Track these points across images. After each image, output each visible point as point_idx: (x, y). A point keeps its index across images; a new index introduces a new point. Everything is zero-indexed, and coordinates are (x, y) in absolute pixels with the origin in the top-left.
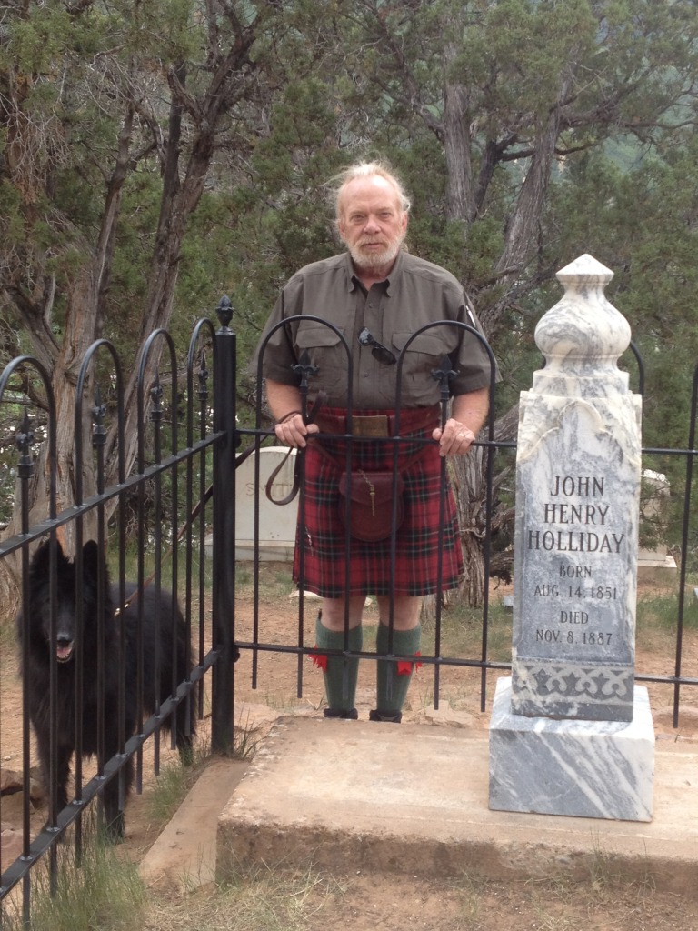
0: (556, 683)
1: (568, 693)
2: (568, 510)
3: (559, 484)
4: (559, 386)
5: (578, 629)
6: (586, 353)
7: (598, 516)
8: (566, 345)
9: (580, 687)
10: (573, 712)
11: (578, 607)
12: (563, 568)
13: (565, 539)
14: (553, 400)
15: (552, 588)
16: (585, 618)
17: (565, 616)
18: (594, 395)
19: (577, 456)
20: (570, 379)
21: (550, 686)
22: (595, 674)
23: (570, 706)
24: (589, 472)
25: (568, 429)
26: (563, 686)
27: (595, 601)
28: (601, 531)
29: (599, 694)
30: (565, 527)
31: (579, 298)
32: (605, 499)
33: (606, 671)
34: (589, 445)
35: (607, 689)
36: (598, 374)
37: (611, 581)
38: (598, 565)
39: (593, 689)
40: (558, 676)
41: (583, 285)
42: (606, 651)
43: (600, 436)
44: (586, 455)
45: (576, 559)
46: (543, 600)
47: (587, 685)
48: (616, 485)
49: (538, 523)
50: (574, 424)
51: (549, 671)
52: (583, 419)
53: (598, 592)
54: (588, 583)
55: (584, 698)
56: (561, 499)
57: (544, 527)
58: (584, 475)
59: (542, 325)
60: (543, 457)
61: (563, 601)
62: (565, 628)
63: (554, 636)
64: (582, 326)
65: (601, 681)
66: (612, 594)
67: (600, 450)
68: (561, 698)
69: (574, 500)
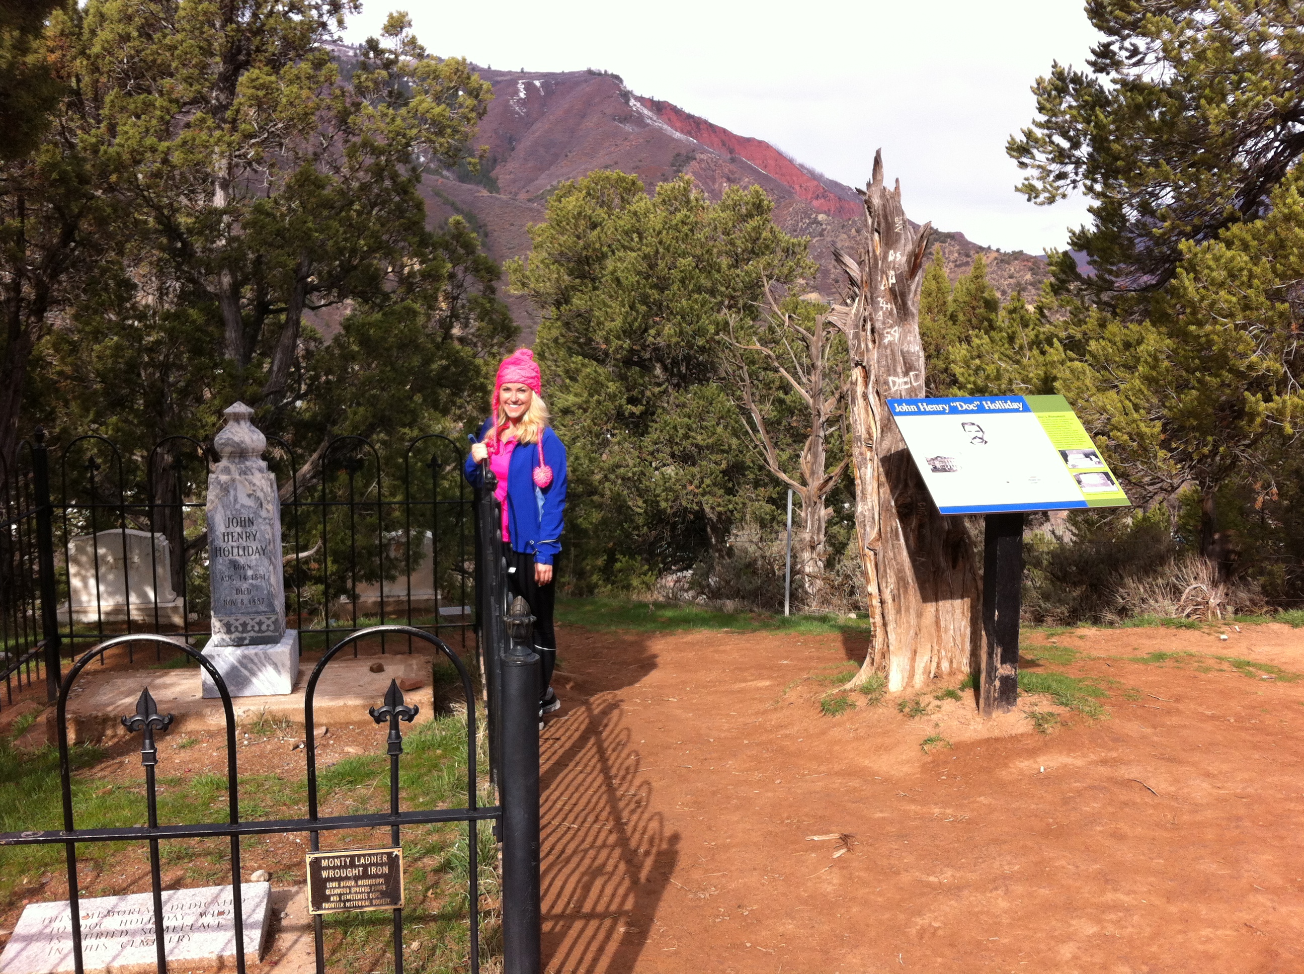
0: (236, 627)
1: (243, 632)
2: (236, 535)
3: (230, 522)
4: (227, 471)
5: (246, 597)
6: (241, 453)
7: (252, 537)
8: (229, 449)
9: (249, 628)
10: (247, 642)
11: (245, 586)
12: (235, 565)
13: (235, 550)
14: (224, 478)
15: (230, 577)
16: (249, 592)
17: (238, 591)
18: (245, 474)
19: (238, 506)
20: (233, 468)
21: (233, 629)
22: (257, 620)
23: (245, 638)
24: (245, 514)
25: (232, 492)
26: (240, 629)
27: (254, 582)
28: (254, 545)
29: (260, 631)
30: (234, 544)
31: (236, 424)
32: (255, 527)
33: (262, 618)
34: (244, 500)
35: (264, 627)
36: (248, 463)
37: (262, 571)
38: (254, 563)
39: (257, 628)
40: (237, 624)
41: (237, 418)
42: (262, 608)
43: (249, 496)
44: (243, 506)
45: (242, 561)
46: (226, 584)
47: (253, 626)
48: (260, 520)
49: (220, 543)
50: (235, 489)
51: (232, 620)
52: (239, 487)
53: (254, 577)
54: (250, 573)
55: (252, 634)
56: (231, 529)
57: (223, 545)
58: (243, 516)
59: (217, 439)
60: (220, 508)
61: (237, 583)
62: (241, 596)
63: (233, 603)
64: (236, 439)
65: (260, 623)
66: (263, 577)
67: (250, 502)
68: (239, 635)
69: (239, 529)
